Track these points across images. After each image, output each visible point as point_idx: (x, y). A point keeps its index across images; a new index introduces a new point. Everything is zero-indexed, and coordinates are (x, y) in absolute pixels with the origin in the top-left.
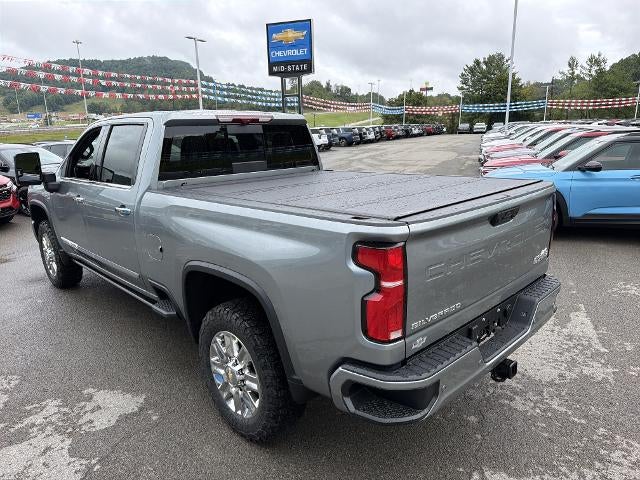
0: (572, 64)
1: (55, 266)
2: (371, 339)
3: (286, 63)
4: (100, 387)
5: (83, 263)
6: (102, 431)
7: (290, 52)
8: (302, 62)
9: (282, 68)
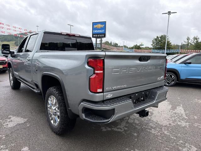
0: (188, 39)
1: (12, 81)
2: (92, 92)
3: (97, 34)
4: (14, 115)
5: (21, 81)
6: (10, 128)
7: (99, 31)
8: (103, 34)
9: (96, 36)
